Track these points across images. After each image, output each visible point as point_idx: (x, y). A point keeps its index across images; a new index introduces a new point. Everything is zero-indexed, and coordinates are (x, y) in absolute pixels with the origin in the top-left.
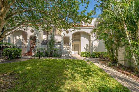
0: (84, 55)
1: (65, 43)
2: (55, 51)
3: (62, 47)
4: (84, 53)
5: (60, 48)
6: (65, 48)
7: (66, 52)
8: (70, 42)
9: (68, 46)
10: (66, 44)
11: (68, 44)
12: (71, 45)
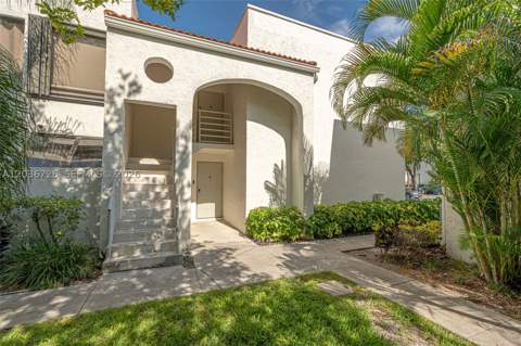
0: (271, 230)
1: (135, 151)
2: (43, 214)
3: (114, 181)
4: (271, 216)
5: (95, 187)
6: (139, 189)
7: (145, 220)
8: (182, 142)
9: (161, 177)
10: (145, 161)
11: (155, 162)
12: (184, 165)
